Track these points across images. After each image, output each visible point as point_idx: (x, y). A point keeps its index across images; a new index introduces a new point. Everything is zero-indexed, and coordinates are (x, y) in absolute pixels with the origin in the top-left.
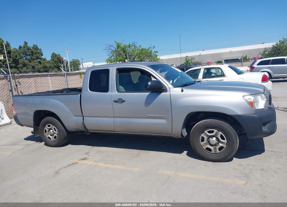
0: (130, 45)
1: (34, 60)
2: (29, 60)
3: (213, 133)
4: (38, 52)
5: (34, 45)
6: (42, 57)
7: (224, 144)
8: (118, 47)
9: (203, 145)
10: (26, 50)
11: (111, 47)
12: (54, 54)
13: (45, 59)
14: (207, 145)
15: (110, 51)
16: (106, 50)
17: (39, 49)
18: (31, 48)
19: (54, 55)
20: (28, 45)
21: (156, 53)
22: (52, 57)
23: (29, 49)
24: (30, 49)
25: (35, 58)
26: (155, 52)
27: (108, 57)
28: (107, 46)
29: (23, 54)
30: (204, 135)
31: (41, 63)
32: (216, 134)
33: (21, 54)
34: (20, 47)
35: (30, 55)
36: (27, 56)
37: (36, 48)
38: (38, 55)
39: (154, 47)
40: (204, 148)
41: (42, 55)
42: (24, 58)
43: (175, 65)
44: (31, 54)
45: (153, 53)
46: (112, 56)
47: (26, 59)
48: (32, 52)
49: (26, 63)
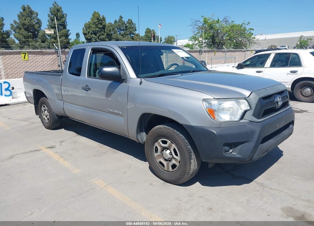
0: (218, 20)
1: (128, 35)
2: (122, 35)
3: (166, 144)
4: (132, 27)
5: (129, 20)
6: (135, 32)
7: (177, 162)
8: (205, 22)
9: (157, 158)
10: (121, 24)
11: (198, 22)
12: (148, 29)
13: (137, 35)
14: (160, 158)
15: (196, 27)
16: (192, 25)
17: (133, 23)
18: (126, 22)
19: (148, 31)
20: (123, 20)
21: (251, 31)
22: (146, 33)
23: (123, 23)
24: (125, 24)
25: (128, 33)
26: (250, 29)
27: (193, 34)
28: (194, 21)
29: (118, 29)
30: (158, 144)
31: (133, 39)
32: (170, 146)
33: (116, 29)
34: (116, 22)
35: (123, 30)
36: (121, 31)
37: (130, 22)
38: (131, 30)
39: (249, 23)
40: (158, 161)
41: (136, 30)
42: (119, 33)
43: (287, 47)
44: (125, 29)
45: (248, 31)
46: (198, 33)
47: (120, 34)
48: (126, 27)
49: (119, 38)
